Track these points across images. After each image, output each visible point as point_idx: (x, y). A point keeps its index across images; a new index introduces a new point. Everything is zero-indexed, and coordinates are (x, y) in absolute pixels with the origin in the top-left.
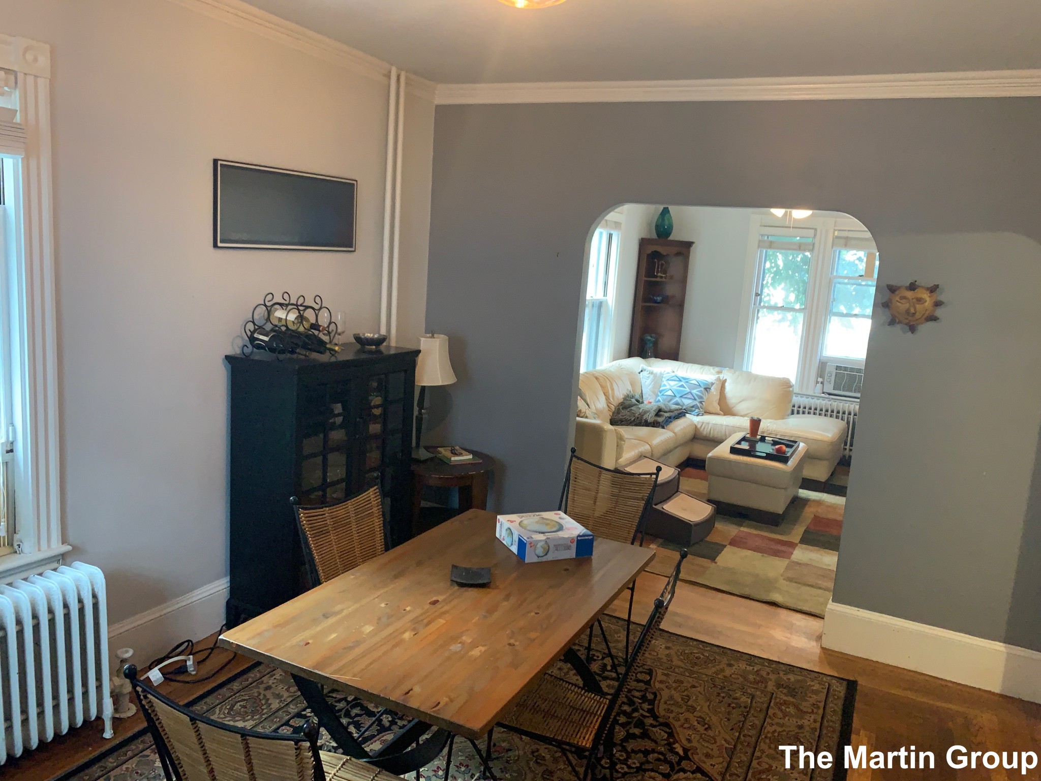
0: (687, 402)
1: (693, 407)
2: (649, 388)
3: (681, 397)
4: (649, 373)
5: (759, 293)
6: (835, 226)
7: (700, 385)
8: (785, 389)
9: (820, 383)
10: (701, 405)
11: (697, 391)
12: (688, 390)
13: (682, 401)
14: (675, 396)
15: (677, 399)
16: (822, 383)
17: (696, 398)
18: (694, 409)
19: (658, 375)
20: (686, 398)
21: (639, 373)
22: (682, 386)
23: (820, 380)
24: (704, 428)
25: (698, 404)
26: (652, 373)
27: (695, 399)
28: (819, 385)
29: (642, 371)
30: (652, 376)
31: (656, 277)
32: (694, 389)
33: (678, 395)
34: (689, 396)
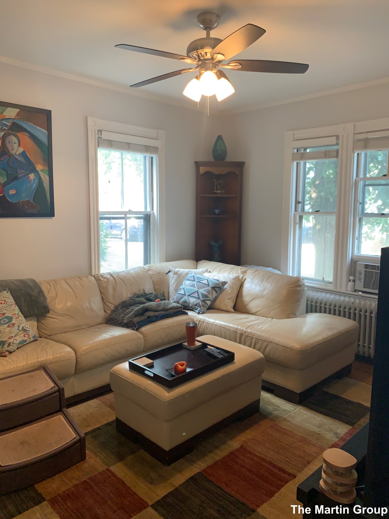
0: (192, 301)
1: (196, 305)
2: (173, 287)
3: (189, 295)
4: (174, 274)
5: (300, 200)
6: (354, 130)
7: (209, 285)
8: (291, 289)
9: (352, 281)
10: (203, 303)
11: (203, 290)
12: (196, 289)
13: (189, 299)
14: (185, 295)
15: (185, 298)
16: (354, 281)
17: (201, 296)
18: (197, 307)
19: (183, 275)
20: (192, 296)
21: (167, 274)
22: (193, 286)
23: (351, 278)
24: (200, 326)
25: (200, 303)
26: (176, 273)
27: (199, 298)
28: (350, 284)
29: (169, 272)
30: (175, 276)
31: (216, 193)
32: (201, 288)
33: (187, 294)
34: (196, 295)
